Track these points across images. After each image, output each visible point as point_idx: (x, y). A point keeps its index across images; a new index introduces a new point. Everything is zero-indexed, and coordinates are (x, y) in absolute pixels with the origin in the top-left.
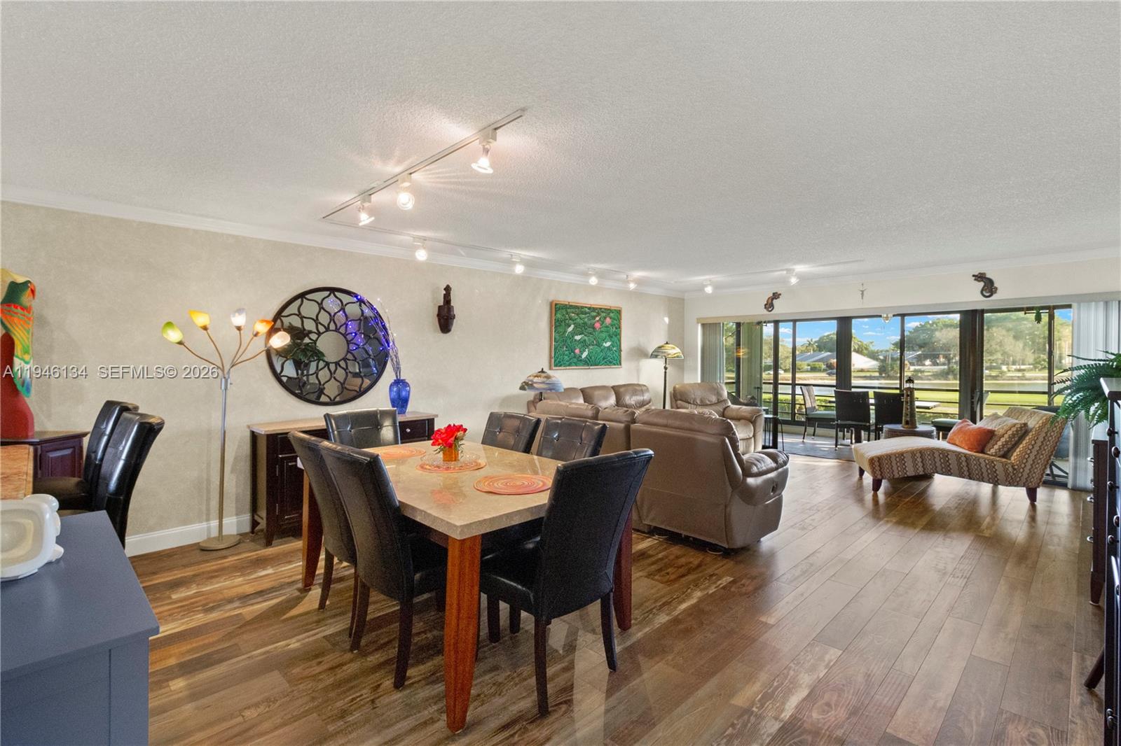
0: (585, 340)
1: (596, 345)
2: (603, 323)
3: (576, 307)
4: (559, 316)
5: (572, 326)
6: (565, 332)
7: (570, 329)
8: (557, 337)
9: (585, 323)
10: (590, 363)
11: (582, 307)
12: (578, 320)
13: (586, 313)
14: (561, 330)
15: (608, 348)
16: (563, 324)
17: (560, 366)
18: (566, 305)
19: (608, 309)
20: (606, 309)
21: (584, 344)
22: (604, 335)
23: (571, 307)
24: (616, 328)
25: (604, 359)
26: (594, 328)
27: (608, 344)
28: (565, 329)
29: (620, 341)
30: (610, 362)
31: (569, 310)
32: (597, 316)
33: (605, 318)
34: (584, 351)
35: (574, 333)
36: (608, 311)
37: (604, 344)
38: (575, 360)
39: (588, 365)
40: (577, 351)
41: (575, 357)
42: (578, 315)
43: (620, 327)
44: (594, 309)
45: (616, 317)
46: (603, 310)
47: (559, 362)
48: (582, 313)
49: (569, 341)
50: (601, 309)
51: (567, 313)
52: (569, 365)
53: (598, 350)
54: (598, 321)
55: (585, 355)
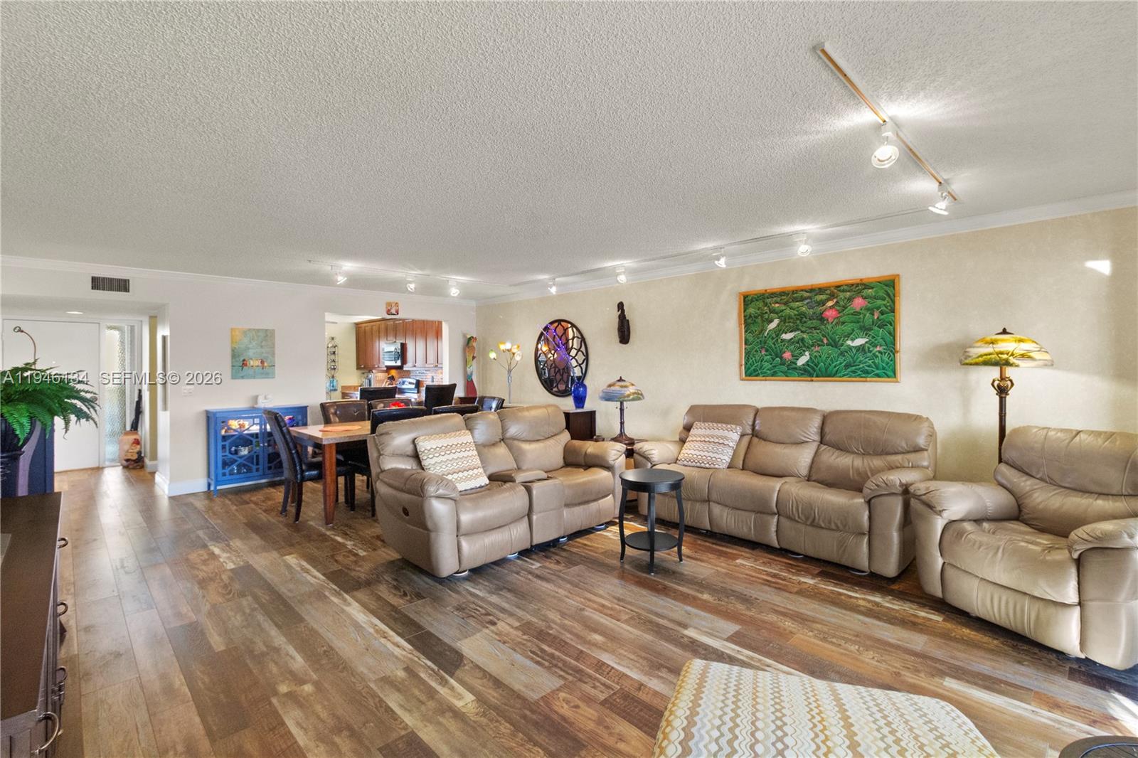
0: (803, 339)
1: (827, 345)
2: (845, 307)
3: (782, 293)
4: (751, 310)
5: (776, 322)
6: (762, 331)
7: (773, 325)
8: (751, 339)
9: (802, 315)
10: (810, 372)
11: (795, 291)
12: (788, 311)
13: (802, 299)
14: (755, 328)
15: (861, 349)
16: (759, 320)
17: (757, 376)
18: (763, 294)
19: (858, 285)
20: (853, 285)
21: (801, 345)
22: (848, 328)
23: (773, 295)
24: (882, 313)
25: (847, 366)
26: (822, 319)
27: (859, 342)
28: (763, 326)
29: (893, 335)
30: (867, 372)
31: (769, 301)
32: (828, 300)
33: (850, 299)
34: (802, 354)
35: (778, 331)
36: (858, 288)
37: (849, 342)
38: (784, 368)
39: (811, 375)
40: (787, 355)
41: (783, 364)
42: (786, 304)
43: (893, 311)
44: (821, 290)
45: (881, 293)
46: (842, 288)
47: (755, 370)
48: (795, 300)
49: (770, 343)
50: (838, 287)
51: (766, 305)
52: (772, 376)
53: (834, 352)
54: (831, 307)
55: (802, 361)
